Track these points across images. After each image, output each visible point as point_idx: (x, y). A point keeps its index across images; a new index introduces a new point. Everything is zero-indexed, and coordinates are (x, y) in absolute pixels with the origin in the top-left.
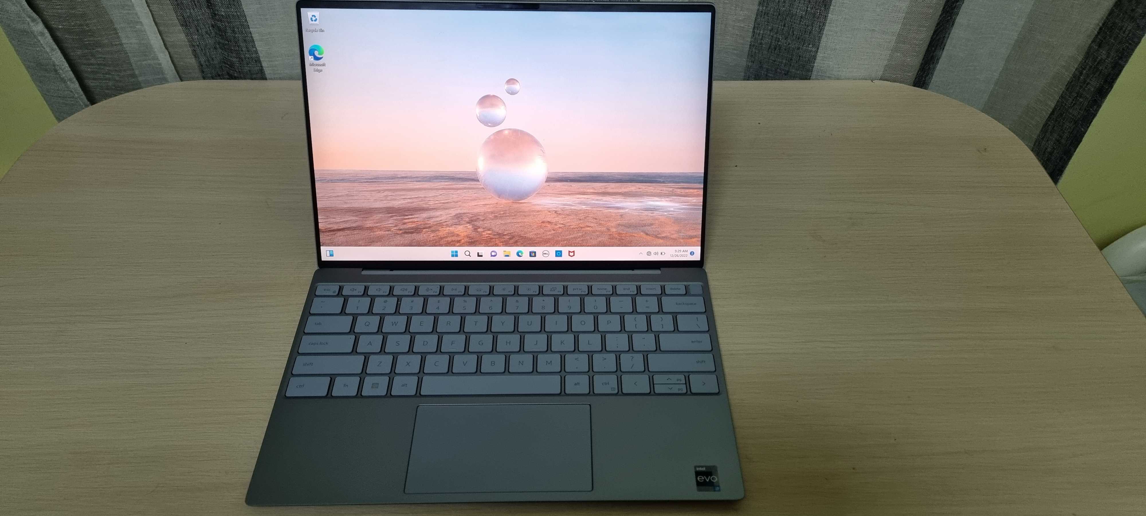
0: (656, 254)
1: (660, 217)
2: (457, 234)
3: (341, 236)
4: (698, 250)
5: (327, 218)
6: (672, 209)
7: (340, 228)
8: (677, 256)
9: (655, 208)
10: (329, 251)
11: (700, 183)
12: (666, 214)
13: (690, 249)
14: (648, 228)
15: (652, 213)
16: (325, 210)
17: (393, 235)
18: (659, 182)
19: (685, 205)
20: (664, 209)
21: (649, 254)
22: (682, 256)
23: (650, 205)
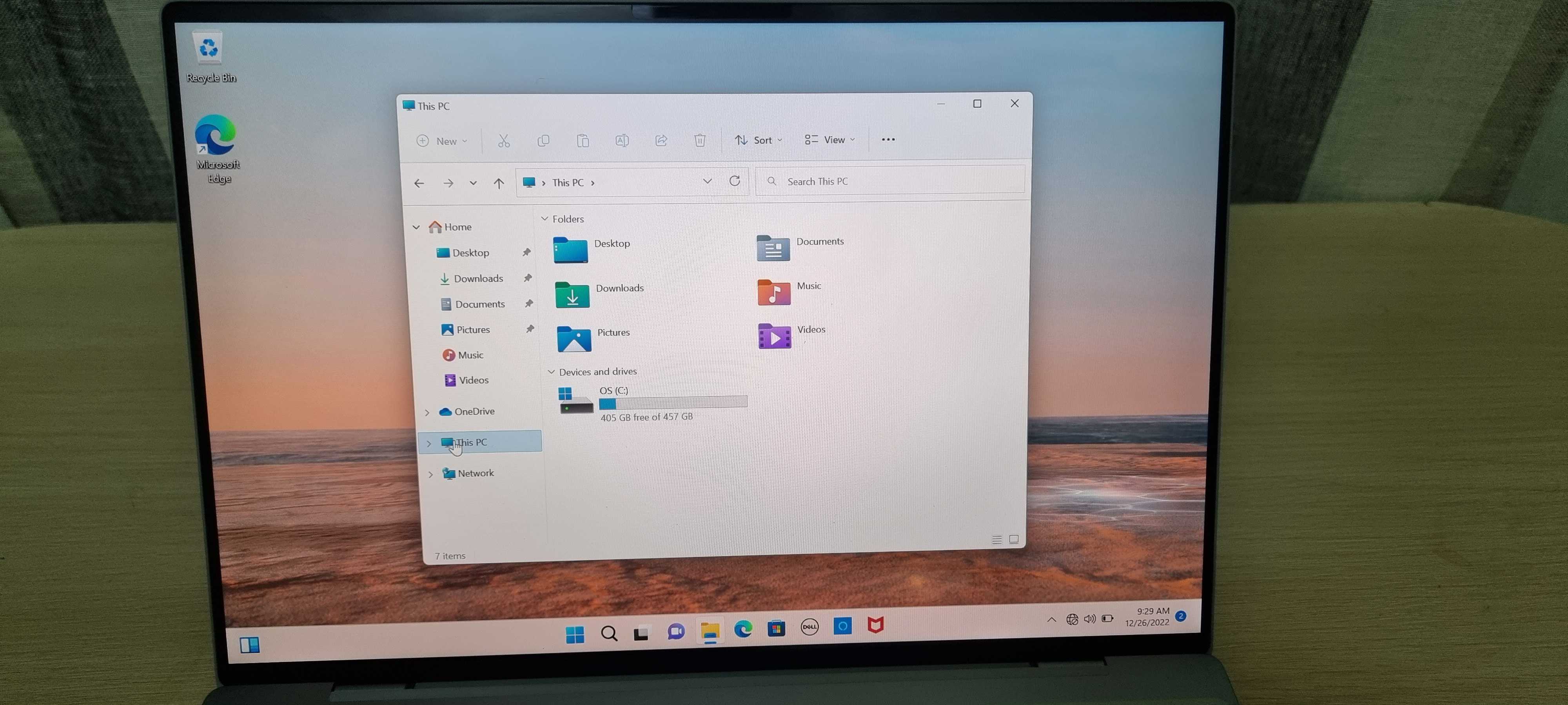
0: (1091, 619)
1: (1100, 527)
2: (583, 585)
3: (280, 599)
4: (1194, 607)
5: (244, 556)
6: (1130, 507)
7: (277, 579)
8: (1144, 623)
9: (1086, 506)
10: (247, 640)
11: (1198, 440)
12: (1114, 518)
13: (1176, 605)
14: (1069, 554)
15: (1079, 518)
16: (239, 535)
17: (414, 593)
18: (1098, 441)
19: (1163, 497)
20: (1109, 507)
21: (1072, 619)
22: (1155, 622)
23: (1076, 499)
